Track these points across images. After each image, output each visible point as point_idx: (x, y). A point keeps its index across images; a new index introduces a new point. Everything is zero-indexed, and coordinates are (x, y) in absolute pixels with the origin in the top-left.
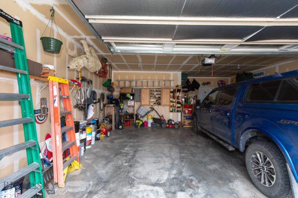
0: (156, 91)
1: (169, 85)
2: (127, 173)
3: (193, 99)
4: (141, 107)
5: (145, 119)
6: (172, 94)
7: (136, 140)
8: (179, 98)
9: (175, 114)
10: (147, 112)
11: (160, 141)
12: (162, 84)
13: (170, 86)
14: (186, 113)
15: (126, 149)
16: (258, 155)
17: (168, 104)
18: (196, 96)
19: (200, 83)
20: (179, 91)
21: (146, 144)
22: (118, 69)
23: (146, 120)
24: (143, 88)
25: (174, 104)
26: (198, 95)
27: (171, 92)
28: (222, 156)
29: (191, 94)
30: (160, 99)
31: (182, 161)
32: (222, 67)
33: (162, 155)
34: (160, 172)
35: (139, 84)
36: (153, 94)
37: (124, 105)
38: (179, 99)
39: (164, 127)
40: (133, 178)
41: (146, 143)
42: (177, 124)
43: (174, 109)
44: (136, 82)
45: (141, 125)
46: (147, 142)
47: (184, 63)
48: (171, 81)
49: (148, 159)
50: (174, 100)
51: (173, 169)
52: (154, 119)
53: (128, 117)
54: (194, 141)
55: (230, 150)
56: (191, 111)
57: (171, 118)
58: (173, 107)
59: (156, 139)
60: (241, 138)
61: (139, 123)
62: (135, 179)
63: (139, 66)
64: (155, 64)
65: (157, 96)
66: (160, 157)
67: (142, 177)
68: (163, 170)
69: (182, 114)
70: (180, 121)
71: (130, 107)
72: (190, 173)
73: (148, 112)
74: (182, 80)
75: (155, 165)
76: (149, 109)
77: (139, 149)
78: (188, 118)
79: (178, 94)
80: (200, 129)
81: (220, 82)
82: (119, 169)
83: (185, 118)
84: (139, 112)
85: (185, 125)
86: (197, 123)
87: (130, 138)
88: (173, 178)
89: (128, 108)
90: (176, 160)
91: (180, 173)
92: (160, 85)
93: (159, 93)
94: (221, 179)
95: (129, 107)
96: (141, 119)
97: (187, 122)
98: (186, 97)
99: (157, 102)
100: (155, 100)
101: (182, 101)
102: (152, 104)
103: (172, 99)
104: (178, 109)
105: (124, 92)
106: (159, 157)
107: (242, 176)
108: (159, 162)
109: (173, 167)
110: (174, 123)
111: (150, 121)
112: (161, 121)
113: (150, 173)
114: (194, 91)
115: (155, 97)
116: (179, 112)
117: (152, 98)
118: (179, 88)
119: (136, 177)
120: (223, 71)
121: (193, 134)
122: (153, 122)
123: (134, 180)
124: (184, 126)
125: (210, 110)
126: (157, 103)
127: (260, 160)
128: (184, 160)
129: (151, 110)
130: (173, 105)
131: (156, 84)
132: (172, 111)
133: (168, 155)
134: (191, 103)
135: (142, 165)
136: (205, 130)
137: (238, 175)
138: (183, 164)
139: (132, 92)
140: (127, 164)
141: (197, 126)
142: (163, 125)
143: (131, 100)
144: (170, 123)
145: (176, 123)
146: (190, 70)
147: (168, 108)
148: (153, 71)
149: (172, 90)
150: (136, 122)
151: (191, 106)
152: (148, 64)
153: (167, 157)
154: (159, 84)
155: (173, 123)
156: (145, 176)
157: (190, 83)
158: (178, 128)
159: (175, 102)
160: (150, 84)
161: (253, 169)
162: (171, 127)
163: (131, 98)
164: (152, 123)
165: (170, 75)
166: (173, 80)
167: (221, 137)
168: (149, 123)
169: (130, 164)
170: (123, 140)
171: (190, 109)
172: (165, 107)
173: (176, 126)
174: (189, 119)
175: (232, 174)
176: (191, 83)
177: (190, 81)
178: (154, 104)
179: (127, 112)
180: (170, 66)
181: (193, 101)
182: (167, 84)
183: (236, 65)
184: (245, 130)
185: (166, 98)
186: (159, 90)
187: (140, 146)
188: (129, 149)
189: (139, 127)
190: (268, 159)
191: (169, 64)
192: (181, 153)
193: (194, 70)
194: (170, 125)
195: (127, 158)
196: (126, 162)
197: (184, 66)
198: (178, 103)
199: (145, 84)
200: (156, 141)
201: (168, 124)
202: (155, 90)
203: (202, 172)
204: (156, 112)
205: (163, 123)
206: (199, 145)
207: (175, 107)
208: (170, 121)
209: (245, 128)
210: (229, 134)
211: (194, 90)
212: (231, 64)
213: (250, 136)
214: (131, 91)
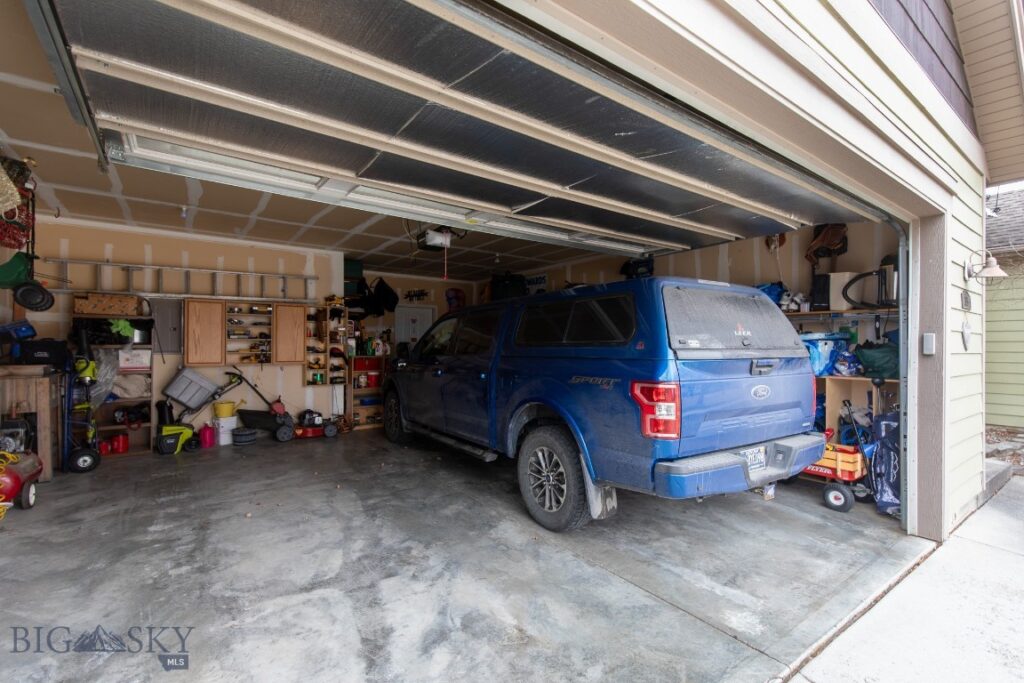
0: (252, 311)
1: (302, 294)
2: (198, 592)
3: (384, 342)
4: (187, 373)
5: (203, 418)
6: (311, 325)
7: (186, 495)
8: (338, 337)
9: (323, 390)
10: (212, 389)
11: (284, 480)
12: (274, 288)
13: (306, 297)
14: (359, 387)
15: (152, 529)
16: (540, 454)
17: (300, 357)
18: (388, 332)
19: (399, 292)
20: (336, 314)
21: (236, 499)
22: (63, 210)
23: (208, 423)
24: (193, 300)
25: (322, 357)
26: (392, 330)
27: (310, 318)
28: (470, 483)
29: (374, 327)
30: (269, 343)
31: (374, 516)
32: (460, 253)
33: (306, 516)
34: (316, 556)
35: (173, 280)
36: (240, 322)
37: (98, 367)
38: (337, 342)
39: (286, 439)
40: (227, 595)
41: (236, 496)
42: (334, 423)
43: (321, 376)
44: (158, 274)
45: (188, 443)
46: (236, 493)
47: (359, 230)
48: (309, 281)
49: (261, 535)
50: (321, 346)
51: (351, 540)
52: (243, 415)
53: (118, 415)
54: (394, 463)
55: (488, 460)
56: (378, 378)
57: (309, 405)
58: (316, 366)
59: (268, 478)
60: (510, 426)
61: (177, 436)
62: (237, 594)
63: (184, 215)
64: (253, 217)
65: (255, 331)
66: (304, 522)
67: (261, 584)
68: (324, 550)
69: (348, 391)
70: (341, 412)
71: (131, 377)
72: (401, 536)
73: (220, 391)
74: (346, 278)
75: (293, 544)
76: (223, 380)
77: (214, 517)
78: (367, 400)
79: (332, 324)
80: (409, 427)
81: (452, 294)
82: (157, 589)
83: (358, 402)
84: (174, 392)
85: (357, 424)
86: (398, 412)
87: (157, 493)
88: (359, 559)
89: (117, 378)
90: (355, 518)
91: (377, 542)
92: (266, 292)
93: (263, 319)
94: (473, 527)
95: (125, 373)
96: (186, 419)
97: (364, 413)
98: (357, 333)
99: (255, 352)
100: (243, 346)
101: (347, 346)
102: (234, 359)
103: (312, 342)
104: (336, 374)
105: (98, 311)
106: (297, 524)
107: (511, 512)
108: (303, 535)
109: (352, 534)
110: (323, 420)
111: (228, 424)
112: (275, 421)
113: (283, 567)
114: (381, 318)
115: (247, 334)
116: (336, 383)
117: (236, 337)
118: (338, 305)
119: (238, 591)
120: (462, 264)
121: (387, 444)
122: (240, 425)
123: (234, 599)
124: (357, 428)
125: (437, 370)
126: (257, 356)
127: (543, 465)
128: (377, 512)
129: (231, 383)
130: (317, 363)
131: (251, 286)
132: (313, 383)
133: (328, 511)
134: (377, 354)
135: (247, 555)
136: (425, 427)
137: (505, 512)
138: (378, 522)
139: (141, 313)
140: (184, 569)
141: (399, 419)
142: (284, 434)
143: (136, 346)
144: (306, 422)
145: (327, 422)
146: (373, 251)
147: (298, 370)
148: (235, 237)
149: (312, 311)
150: (164, 433)
151: (376, 364)
152: (223, 212)
153: (324, 516)
154: (262, 289)
155: (318, 420)
156: (269, 579)
157: (370, 291)
158: (335, 437)
159: (324, 352)
160: (224, 283)
161: (531, 488)
162: (310, 435)
163: (137, 336)
164: (237, 429)
165: (303, 259)
166: (316, 278)
167: (467, 435)
168: (221, 430)
169: (196, 565)
170: (124, 505)
171: (372, 373)
172: (287, 369)
173: (330, 431)
174: (371, 403)
175: (494, 513)
176: (373, 290)
177: (368, 282)
178: (243, 358)
179: (113, 396)
180: (310, 231)
181: (381, 346)
182: (295, 289)
183: (492, 252)
184: (517, 408)
185: (291, 338)
186: (265, 310)
187: (213, 510)
188: (171, 526)
189: (178, 449)
190: (555, 457)
191: (309, 225)
192: (363, 499)
193: (382, 251)
194: (310, 430)
195: (174, 555)
196: (179, 565)
197: (356, 237)
198: (335, 353)
199: (200, 283)
200: (271, 484)
201: (300, 425)
202: (245, 307)
203: (429, 526)
204: (254, 388)
205: (283, 424)
206: (412, 470)
207: (324, 367)
208: (307, 416)
209: (516, 403)
210: (486, 423)
211: (381, 313)
212: (483, 248)
213: (525, 420)
214: (137, 309)
